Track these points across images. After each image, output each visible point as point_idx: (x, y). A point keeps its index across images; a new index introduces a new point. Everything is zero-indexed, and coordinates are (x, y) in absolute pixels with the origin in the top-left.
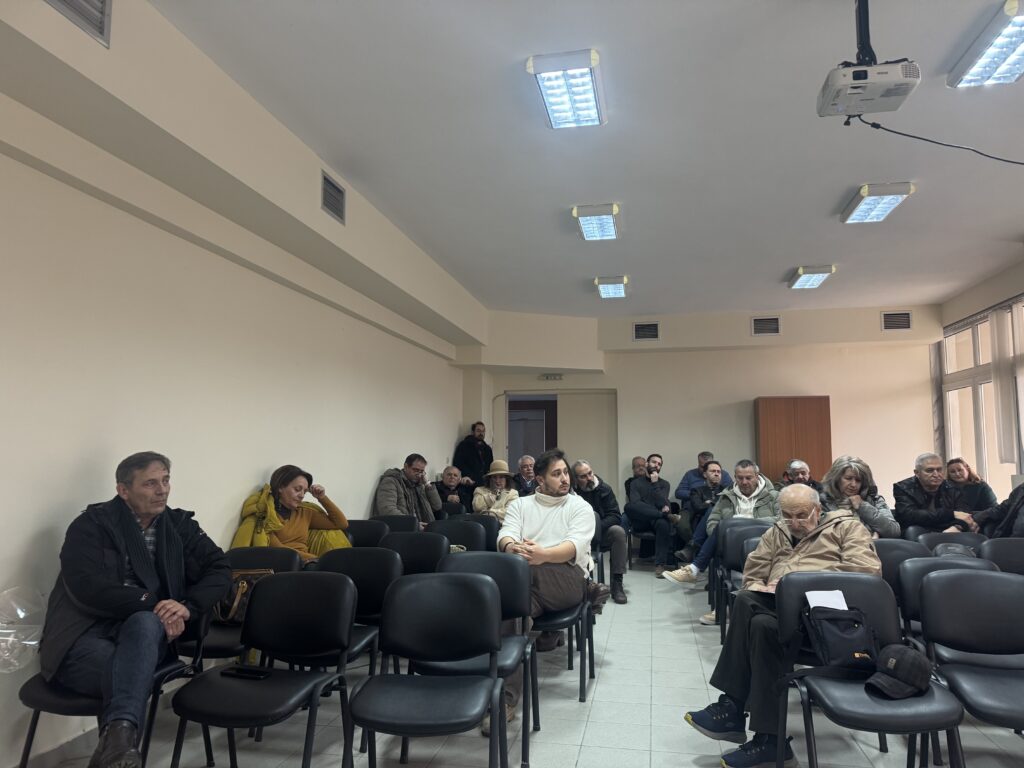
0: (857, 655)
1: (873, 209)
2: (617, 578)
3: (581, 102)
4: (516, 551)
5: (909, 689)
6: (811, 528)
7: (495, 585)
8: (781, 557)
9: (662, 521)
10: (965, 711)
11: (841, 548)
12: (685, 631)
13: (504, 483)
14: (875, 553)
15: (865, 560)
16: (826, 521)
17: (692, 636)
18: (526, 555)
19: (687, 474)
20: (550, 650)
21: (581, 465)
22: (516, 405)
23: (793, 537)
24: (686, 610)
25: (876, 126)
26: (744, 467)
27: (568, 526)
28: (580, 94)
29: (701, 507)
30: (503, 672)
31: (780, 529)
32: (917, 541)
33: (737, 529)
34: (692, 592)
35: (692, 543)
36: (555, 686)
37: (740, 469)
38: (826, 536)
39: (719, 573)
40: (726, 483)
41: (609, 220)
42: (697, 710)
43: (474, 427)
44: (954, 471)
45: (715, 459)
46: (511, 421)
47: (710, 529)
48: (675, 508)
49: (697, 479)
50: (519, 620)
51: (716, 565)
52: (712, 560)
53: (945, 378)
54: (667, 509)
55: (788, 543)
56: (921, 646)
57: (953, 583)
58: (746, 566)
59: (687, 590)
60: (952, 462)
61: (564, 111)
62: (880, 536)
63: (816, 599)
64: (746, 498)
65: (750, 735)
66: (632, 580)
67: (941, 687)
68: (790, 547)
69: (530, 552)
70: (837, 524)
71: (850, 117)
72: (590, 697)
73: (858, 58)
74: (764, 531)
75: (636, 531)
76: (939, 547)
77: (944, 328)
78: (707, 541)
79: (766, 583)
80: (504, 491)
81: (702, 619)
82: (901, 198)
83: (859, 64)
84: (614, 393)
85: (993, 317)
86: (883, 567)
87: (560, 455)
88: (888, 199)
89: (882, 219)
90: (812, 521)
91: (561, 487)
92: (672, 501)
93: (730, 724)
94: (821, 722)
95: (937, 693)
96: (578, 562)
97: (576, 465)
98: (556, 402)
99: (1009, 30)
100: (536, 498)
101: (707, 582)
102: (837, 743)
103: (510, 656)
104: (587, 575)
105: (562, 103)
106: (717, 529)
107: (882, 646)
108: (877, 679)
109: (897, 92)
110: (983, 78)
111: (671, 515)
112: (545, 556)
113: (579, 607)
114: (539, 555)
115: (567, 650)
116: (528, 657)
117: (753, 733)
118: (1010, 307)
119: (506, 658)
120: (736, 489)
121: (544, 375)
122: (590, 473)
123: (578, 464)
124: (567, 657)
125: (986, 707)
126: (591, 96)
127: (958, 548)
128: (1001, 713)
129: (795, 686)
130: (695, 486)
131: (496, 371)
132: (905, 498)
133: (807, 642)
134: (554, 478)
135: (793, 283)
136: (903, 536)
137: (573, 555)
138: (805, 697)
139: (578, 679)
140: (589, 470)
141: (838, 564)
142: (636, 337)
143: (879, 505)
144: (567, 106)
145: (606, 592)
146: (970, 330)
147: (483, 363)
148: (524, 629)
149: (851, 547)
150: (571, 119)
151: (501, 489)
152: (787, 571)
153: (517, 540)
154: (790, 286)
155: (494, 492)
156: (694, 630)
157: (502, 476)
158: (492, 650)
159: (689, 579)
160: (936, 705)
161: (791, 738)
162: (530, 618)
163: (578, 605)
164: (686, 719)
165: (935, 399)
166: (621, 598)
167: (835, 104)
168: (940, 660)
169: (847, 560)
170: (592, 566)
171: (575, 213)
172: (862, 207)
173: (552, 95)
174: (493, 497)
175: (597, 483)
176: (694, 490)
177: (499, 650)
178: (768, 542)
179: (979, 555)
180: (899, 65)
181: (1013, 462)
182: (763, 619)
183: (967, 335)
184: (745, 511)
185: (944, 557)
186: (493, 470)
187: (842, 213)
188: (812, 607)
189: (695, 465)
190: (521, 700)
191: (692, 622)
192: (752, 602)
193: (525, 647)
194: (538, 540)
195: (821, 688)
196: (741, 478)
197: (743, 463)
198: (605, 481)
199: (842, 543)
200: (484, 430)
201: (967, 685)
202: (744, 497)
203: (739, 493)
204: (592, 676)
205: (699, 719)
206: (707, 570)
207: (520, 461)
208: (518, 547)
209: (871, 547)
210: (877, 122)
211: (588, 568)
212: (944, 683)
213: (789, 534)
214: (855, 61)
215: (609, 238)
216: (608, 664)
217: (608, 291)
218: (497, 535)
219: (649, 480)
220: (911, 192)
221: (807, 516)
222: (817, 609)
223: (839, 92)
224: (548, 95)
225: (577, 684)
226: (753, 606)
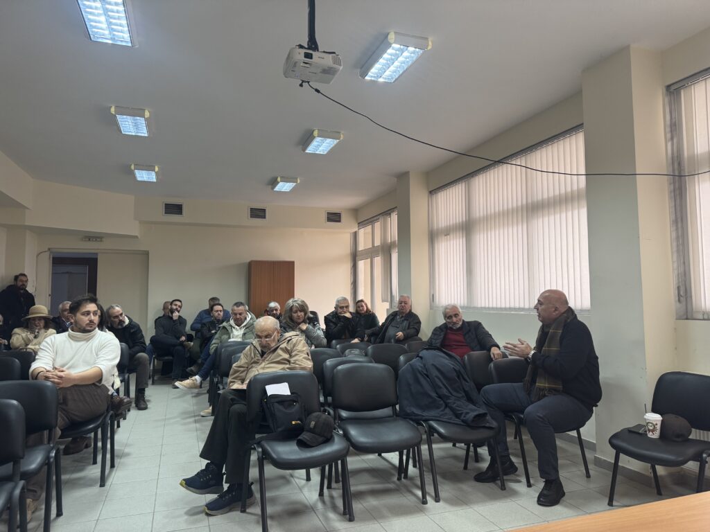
0: (293, 423)
1: (321, 146)
2: (140, 392)
3: (116, 25)
4: (47, 378)
5: (321, 439)
6: (273, 345)
7: (20, 406)
8: (254, 365)
9: (180, 348)
10: (351, 448)
11: (291, 356)
12: (190, 423)
13: (42, 323)
14: (310, 357)
15: (304, 363)
16: (283, 338)
17: (194, 426)
18: (56, 380)
19: (200, 314)
20: (78, 452)
21: (114, 309)
22: (59, 261)
23: (262, 351)
24: (191, 408)
25: (318, 91)
26: (238, 307)
27: (97, 355)
28: (115, 19)
29: (208, 336)
30: (26, 476)
31: (254, 346)
32: (336, 349)
33: (230, 349)
34: (198, 395)
35: (200, 361)
36: (79, 479)
37: (235, 308)
38: (282, 349)
39: (216, 380)
40: (226, 318)
41: (141, 121)
42: (188, 477)
43: (16, 278)
44: (359, 307)
45: (221, 302)
46: (55, 275)
47: (212, 351)
48: (190, 338)
49: (207, 316)
50: (46, 433)
51: (214, 375)
52: (212, 371)
53: (358, 254)
54: (183, 338)
55: (259, 355)
56: (332, 412)
57: (349, 371)
58: (231, 373)
59: (193, 395)
60: (359, 301)
61: (101, 29)
62: (316, 347)
63: (272, 390)
64: (238, 328)
65: (226, 486)
66: (152, 392)
67: (338, 435)
68: (260, 358)
69: (60, 377)
70: (289, 341)
71: (303, 81)
72: (108, 483)
73: (308, 45)
74: (244, 348)
75: (158, 357)
76: (347, 351)
77: (359, 224)
78: (209, 359)
79: (243, 383)
80: (43, 331)
81: (202, 414)
82: (336, 142)
83: (309, 48)
84: (146, 254)
85: (381, 219)
86: (314, 366)
87: (94, 300)
88: (329, 140)
89: (325, 153)
90: (274, 340)
91: (87, 324)
92: (188, 333)
93: (212, 482)
94: (270, 470)
95: (336, 439)
96: (104, 382)
97: (109, 308)
98: (97, 259)
99: (390, 51)
100: (69, 335)
101: (208, 388)
102: (281, 481)
103: (34, 462)
104: (111, 391)
105: (99, 22)
106: (216, 350)
107: (309, 414)
108: (305, 436)
109: (329, 72)
110: (378, 76)
111: (186, 343)
112: (74, 380)
113: (103, 417)
114: (68, 379)
115: (92, 450)
116: (52, 460)
117: (228, 485)
118: (390, 214)
119: (31, 464)
120: (232, 322)
121: (86, 237)
122: (121, 314)
123: (112, 307)
124: (92, 455)
125: (362, 443)
126: (124, 22)
127: (357, 351)
128: (368, 445)
129: (254, 449)
130: (205, 321)
131: (40, 232)
132: (331, 324)
133: (264, 419)
134: (83, 317)
135: (275, 187)
136: (329, 345)
137: (100, 377)
138: (260, 455)
139: (100, 470)
140: (121, 312)
141: (288, 366)
142: (166, 213)
143: (316, 328)
144: (104, 26)
145: (130, 403)
146: (370, 226)
147: (27, 224)
148: (49, 440)
149: (296, 355)
150: (109, 37)
151: (39, 329)
152: (257, 373)
153: (48, 368)
154: (273, 188)
155: (32, 332)
156: (196, 422)
157: (40, 318)
158: (16, 459)
159: (193, 387)
160: (336, 446)
161: (252, 483)
162: (58, 429)
163: (102, 415)
164: (181, 484)
165: (352, 265)
166: (143, 406)
167: (294, 71)
168: (341, 418)
169: (293, 363)
170: (118, 383)
171: (113, 110)
172: (315, 143)
173: (91, 13)
174: (31, 336)
175: (127, 321)
176: (204, 324)
177: (23, 458)
178: (246, 356)
179: (366, 355)
180: (331, 55)
181: (387, 301)
182: (238, 407)
183: (369, 228)
184: (237, 336)
185: (350, 357)
186: (33, 314)
187: (303, 145)
188: (269, 395)
189: (207, 307)
190: (44, 495)
191: (195, 416)
192: (231, 397)
193: (49, 452)
194: (69, 368)
195: (270, 447)
196: (236, 314)
197: (238, 304)
198: (134, 320)
199: (291, 352)
200: (27, 281)
201: (353, 432)
202: (236, 327)
203: (233, 325)
204: (112, 466)
205: (190, 483)
206: (209, 379)
207: (61, 306)
208: (49, 375)
209: (308, 354)
210: (318, 89)
211: (113, 386)
212: (341, 432)
213: (259, 349)
214: (306, 47)
215: (143, 135)
216: (128, 455)
217: (142, 176)
218: (30, 367)
219: (172, 318)
220: (341, 139)
221: (271, 336)
222: (273, 396)
223: (296, 63)
224: (86, 12)
225: (99, 474)
226: (232, 399)
